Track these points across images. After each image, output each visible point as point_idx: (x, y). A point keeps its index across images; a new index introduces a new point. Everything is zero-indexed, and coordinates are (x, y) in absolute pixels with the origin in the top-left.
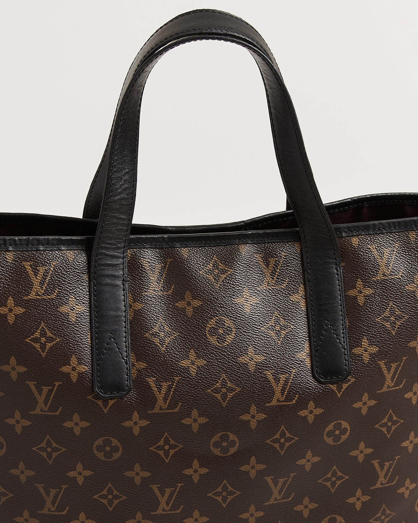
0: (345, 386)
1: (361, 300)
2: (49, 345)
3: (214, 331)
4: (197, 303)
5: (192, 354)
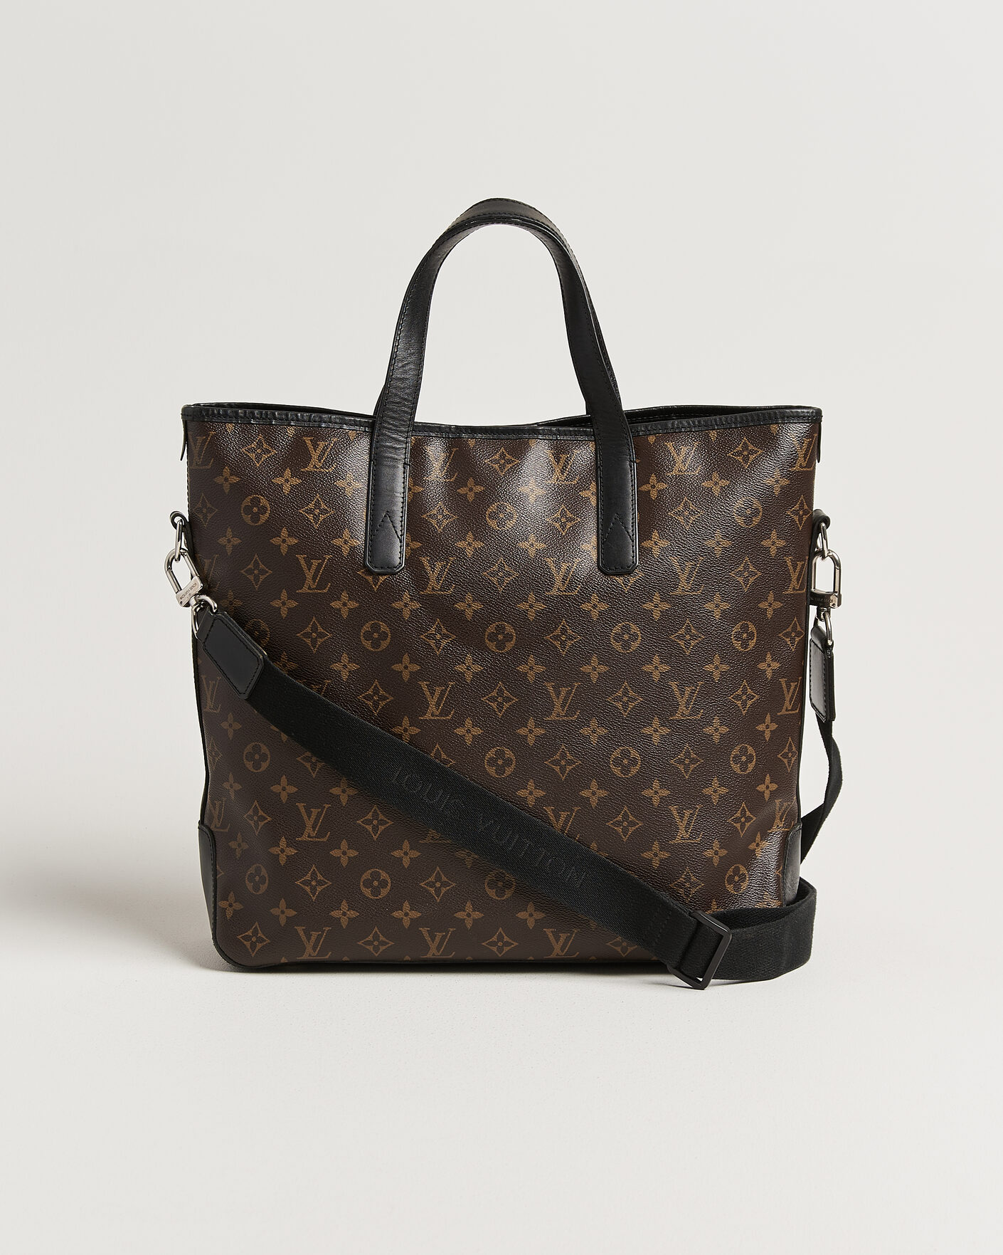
0: (632, 580)
1: (654, 495)
2: (322, 517)
3: (494, 516)
4: (479, 489)
5: (470, 536)
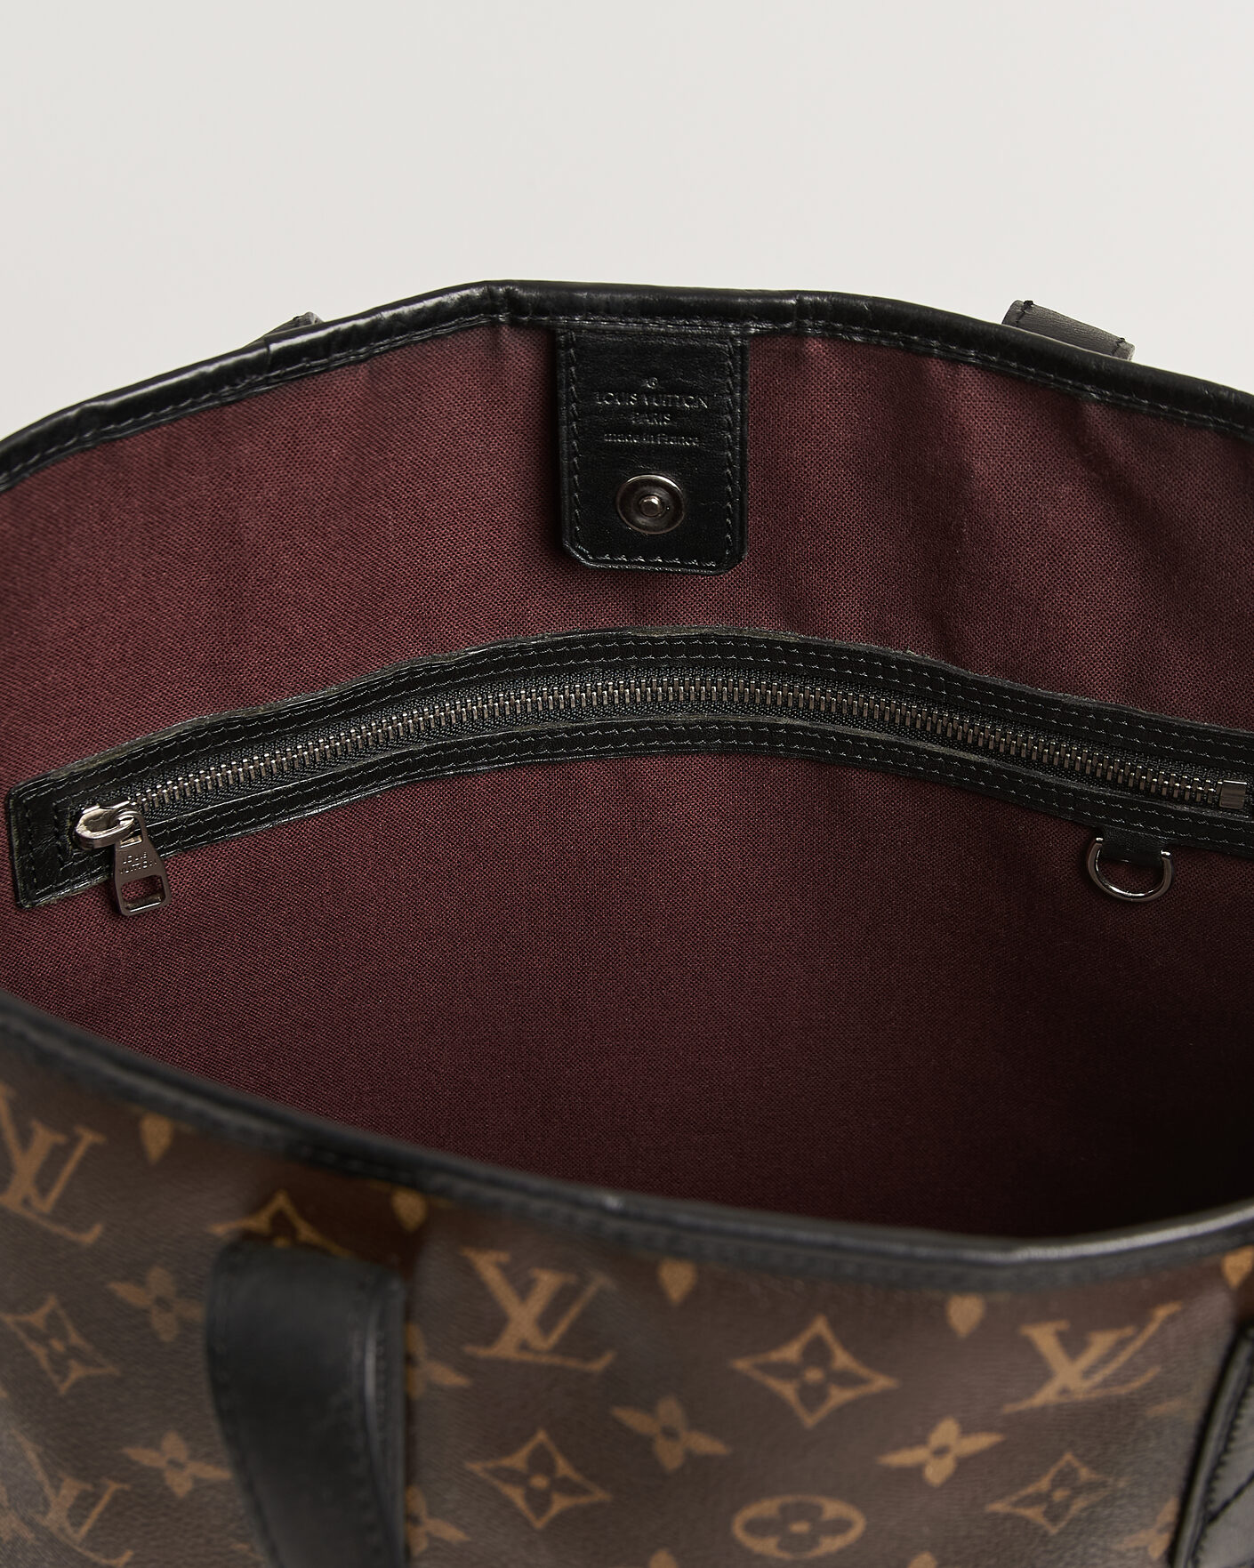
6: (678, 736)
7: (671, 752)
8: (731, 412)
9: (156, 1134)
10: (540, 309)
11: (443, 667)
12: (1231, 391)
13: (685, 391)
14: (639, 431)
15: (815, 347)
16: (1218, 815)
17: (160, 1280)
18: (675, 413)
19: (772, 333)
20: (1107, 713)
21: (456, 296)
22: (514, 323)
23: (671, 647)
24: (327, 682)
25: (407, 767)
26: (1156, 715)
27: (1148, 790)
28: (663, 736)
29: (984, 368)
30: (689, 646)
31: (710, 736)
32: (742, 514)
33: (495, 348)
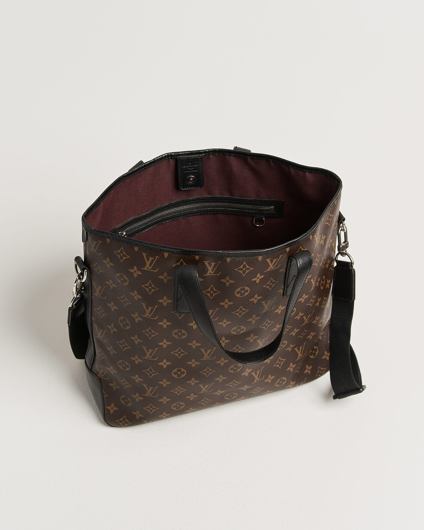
3: (239, 293)
4: (232, 282)
5: (226, 300)
6: (194, 213)
7: (194, 216)
8: (201, 166)
9: (166, 255)
10: (175, 156)
11: (163, 207)
12: (266, 155)
13: (194, 164)
14: (189, 170)
15: (211, 156)
16: (270, 212)
17: (165, 274)
18: (193, 167)
19: (205, 155)
20: (254, 200)
21: (164, 155)
22: (171, 158)
23: (193, 200)
24: (148, 211)
25: (158, 222)
26: (260, 199)
27: (261, 210)
28: (192, 213)
29: (234, 156)
30: (195, 200)
31: (198, 212)
32: (203, 180)
33: (169, 162)
